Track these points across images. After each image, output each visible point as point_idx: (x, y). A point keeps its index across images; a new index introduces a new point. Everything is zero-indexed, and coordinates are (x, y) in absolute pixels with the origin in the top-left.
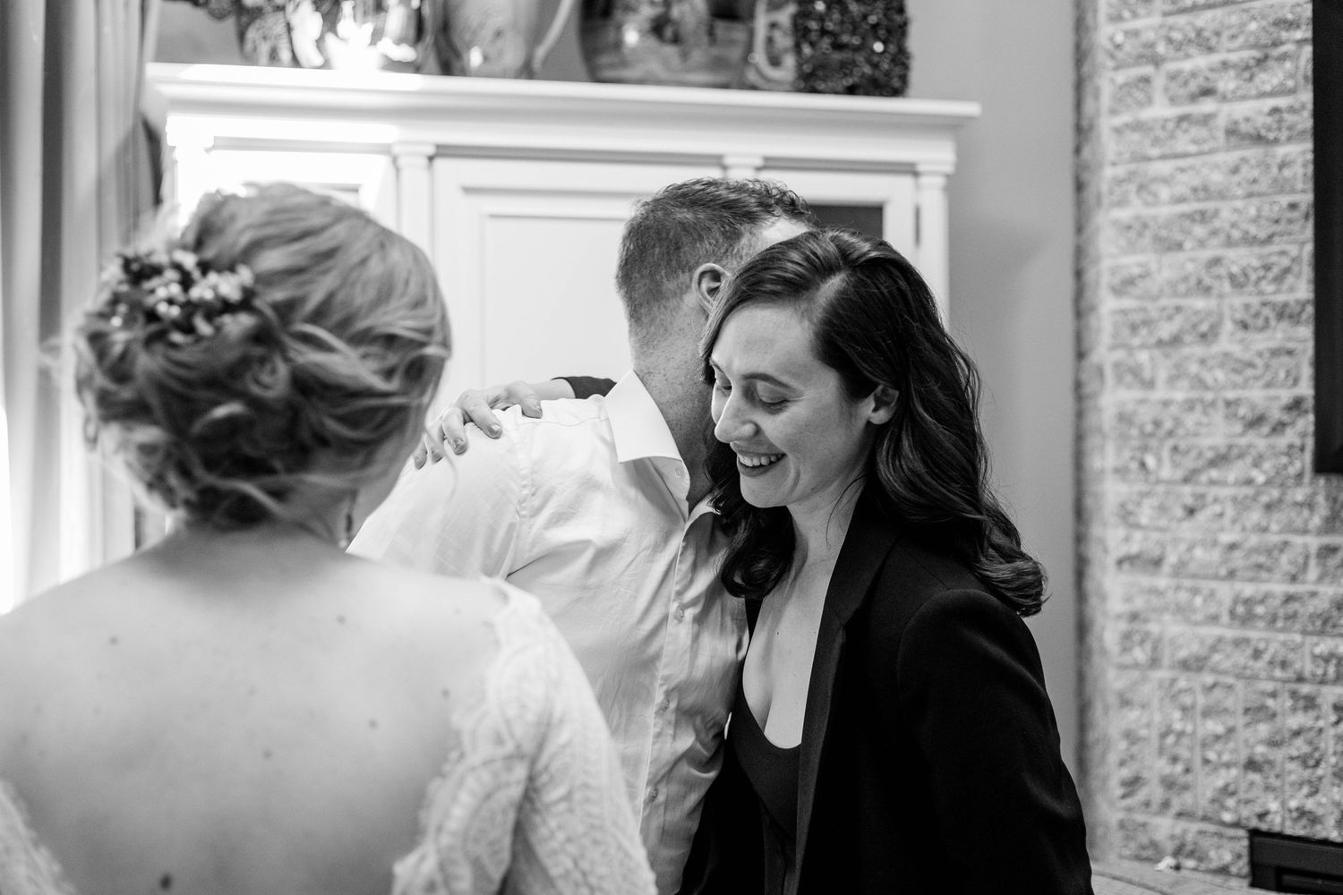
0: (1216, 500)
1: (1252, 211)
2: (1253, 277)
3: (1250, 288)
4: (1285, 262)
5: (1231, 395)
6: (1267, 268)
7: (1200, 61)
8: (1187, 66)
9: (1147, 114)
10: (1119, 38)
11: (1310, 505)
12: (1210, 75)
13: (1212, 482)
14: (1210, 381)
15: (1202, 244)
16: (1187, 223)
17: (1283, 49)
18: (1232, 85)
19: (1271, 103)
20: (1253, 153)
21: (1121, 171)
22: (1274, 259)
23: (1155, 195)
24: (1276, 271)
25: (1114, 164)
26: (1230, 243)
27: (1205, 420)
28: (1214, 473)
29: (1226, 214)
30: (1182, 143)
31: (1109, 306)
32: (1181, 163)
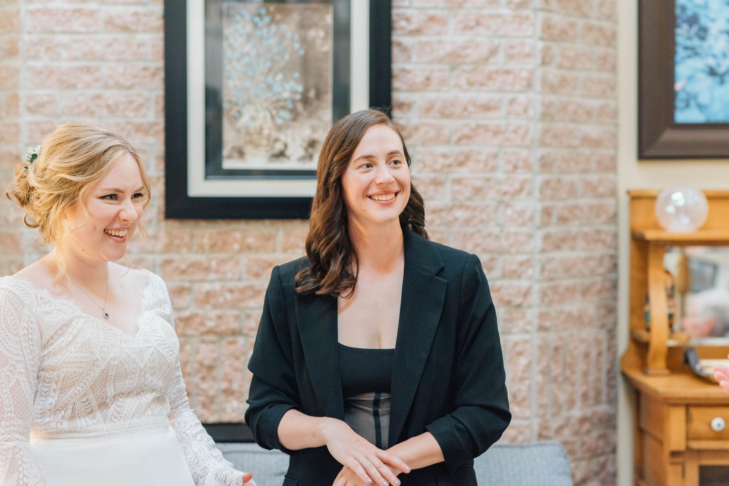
1: (121, 69)
2: (122, 107)
3: (120, 114)
4: (141, 100)
6: (131, 102)
9: (52, 5)
11: (155, 237)
15: (88, 86)
16: (79, 73)
19: (134, 9)
20: (122, 36)
21: (35, 38)
22: (135, 98)
23: (58, 54)
24: (134, 105)
25: (29, 33)
26: (106, 86)
29: (104, 70)
30: (76, 25)
31: (25, 119)
32: (76, 37)
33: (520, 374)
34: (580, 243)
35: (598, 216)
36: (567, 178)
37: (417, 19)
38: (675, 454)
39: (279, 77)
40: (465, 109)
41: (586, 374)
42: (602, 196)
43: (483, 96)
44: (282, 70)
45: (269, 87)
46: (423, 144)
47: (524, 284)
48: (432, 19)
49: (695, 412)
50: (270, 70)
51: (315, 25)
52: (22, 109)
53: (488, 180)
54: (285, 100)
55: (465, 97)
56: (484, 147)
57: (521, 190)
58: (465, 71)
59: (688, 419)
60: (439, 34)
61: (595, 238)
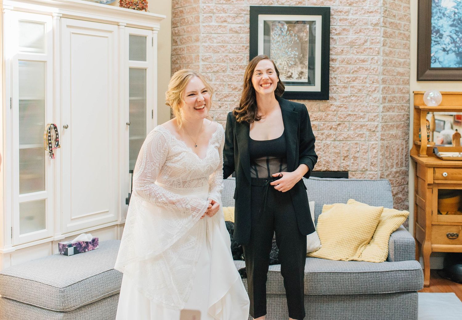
0: (226, 104)
1: (235, 47)
2: (235, 60)
3: (234, 62)
4: (242, 57)
5: (229, 83)
6: (238, 58)
7: (223, 15)
8: (221, 15)
9: (211, 24)
10: (205, 7)
12: (226, 18)
13: (225, 101)
14: (225, 80)
15: (223, 52)
16: (220, 47)
17: (241, 15)
18: (230, 21)
19: (239, 25)
20: (235, 35)
21: (205, 35)
22: (239, 56)
23: (213, 41)
25: (203, 33)
26: (230, 52)
27: (224, 88)
28: (225, 99)
29: (229, 46)
30: (219, 31)
31: (201, 63)
32: (219, 35)
33: (374, 156)
34: (396, 110)
35: (403, 100)
36: (391, 86)
37: (339, 29)
38: (429, 185)
39: (290, 50)
40: (356, 61)
41: (398, 156)
42: (404, 93)
43: (362, 57)
44: (291, 47)
45: (287, 53)
46: (340, 74)
47: (376, 123)
48: (344, 29)
49: (436, 170)
50: (287, 47)
51: (303, 31)
52: (200, 60)
53: (364, 86)
54: (292, 57)
55: (355, 57)
56: (362, 75)
57: (375, 90)
58: (355, 48)
59: (434, 172)
60: (346, 35)
61: (401, 108)
